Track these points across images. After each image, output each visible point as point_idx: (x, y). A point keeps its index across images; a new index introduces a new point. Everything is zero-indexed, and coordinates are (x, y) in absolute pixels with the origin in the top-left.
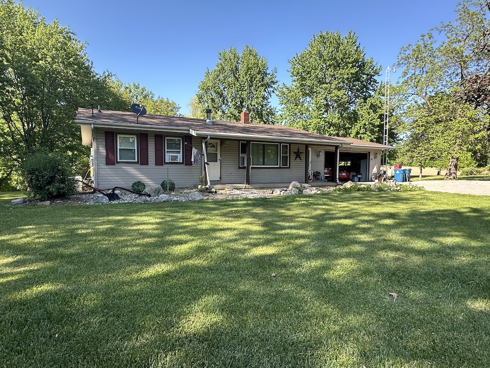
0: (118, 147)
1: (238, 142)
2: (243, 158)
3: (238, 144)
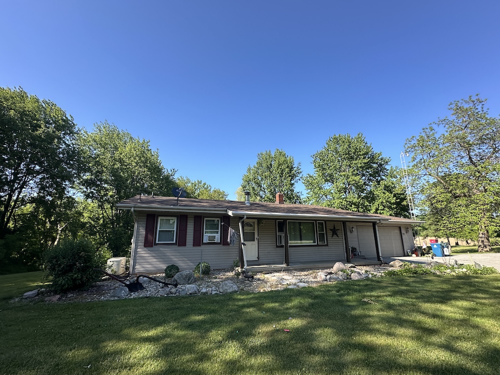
0: (158, 229)
1: (274, 221)
2: (281, 236)
3: (274, 223)
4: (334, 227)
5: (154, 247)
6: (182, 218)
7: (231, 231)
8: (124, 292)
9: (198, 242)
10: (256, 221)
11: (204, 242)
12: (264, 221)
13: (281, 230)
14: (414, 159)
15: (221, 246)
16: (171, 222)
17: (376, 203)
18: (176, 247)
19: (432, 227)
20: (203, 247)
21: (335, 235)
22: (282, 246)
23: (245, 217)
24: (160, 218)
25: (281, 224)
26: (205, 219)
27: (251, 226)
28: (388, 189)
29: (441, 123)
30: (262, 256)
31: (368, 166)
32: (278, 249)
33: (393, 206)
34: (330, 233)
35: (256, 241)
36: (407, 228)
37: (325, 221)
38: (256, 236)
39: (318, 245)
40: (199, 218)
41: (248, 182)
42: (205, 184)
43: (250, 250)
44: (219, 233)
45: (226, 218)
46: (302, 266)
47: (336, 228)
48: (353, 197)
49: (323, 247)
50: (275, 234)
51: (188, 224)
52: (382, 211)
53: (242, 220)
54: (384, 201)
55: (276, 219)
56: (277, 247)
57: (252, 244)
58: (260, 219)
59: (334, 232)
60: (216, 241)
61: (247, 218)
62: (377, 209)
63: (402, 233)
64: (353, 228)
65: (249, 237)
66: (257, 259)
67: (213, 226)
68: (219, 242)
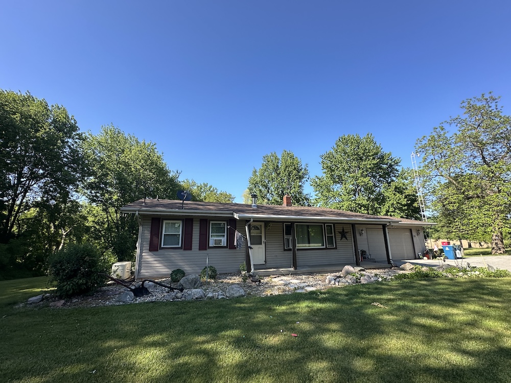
0: (164, 233)
1: (281, 224)
2: (288, 240)
3: (282, 226)
4: (343, 230)
5: (160, 251)
6: (188, 221)
7: (237, 234)
8: (129, 297)
9: (204, 245)
10: (263, 224)
11: (210, 246)
12: (271, 224)
13: (288, 233)
14: (425, 160)
15: (227, 249)
16: (177, 225)
17: (387, 205)
18: (182, 251)
19: (444, 229)
20: (209, 251)
21: (344, 238)
22: (290, 250)
23: (252, 220)
24: (165, 222)
25: (289, 227)
26: (211, 222)
27: (258, 229)
28: (399, 190)
29: (452, 121)
30: (269, 260)
31: (378, 166)
32: (286, 252)
33: (404, 208)
34: (339, 236)
35: (263, 245)
36: (419, 230)
37: (334, 224)
38: (263, 240)
39: (326, 248)
40: (205, 221)
41: (255, 185)
42: (211, 187)
43: (258, 254)
44: (226, 236)
45: (232, 221)
46: (310, 269)
47: (345, 231)
48: (362, 199)
49: (332, 250)
50: (282, 237)
51: (194, 227)
52: (392, 214)
53: (249, 223)
54: (395, 203)
55: (283, 222)
56: (285, 250)
57: (259, 248)
58: (267, 222)
59: (343, 235)
60: (222, 245)
61: (254, 221)
62: (387, 211)
63: (413, 235)
64: (362, 230)
65: (256, 241)
66: (264, 263)
67: (219, 230)
68: (226, 245)
